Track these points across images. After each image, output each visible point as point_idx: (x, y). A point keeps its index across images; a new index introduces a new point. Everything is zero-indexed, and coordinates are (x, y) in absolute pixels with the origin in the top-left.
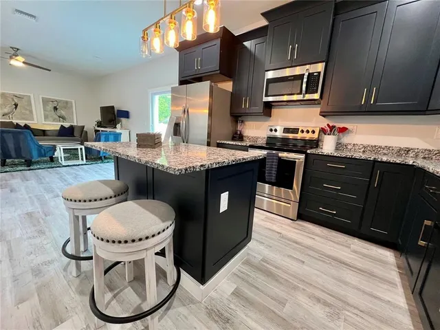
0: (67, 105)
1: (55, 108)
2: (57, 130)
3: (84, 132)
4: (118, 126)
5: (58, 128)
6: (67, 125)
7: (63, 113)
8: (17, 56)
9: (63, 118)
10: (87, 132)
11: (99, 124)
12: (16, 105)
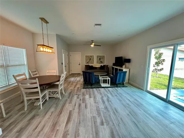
0: (103, 57)
1: (100, 59)
2: (99, 67)
3: (108, 68)
4: (124, 66)
5: (100, 66)
6: (102, 65)
7: (102, 60)
8: (92, 43)
9: (102, 62)
10: (109, 68)
11: (114, 65)
12: (90, 59)
